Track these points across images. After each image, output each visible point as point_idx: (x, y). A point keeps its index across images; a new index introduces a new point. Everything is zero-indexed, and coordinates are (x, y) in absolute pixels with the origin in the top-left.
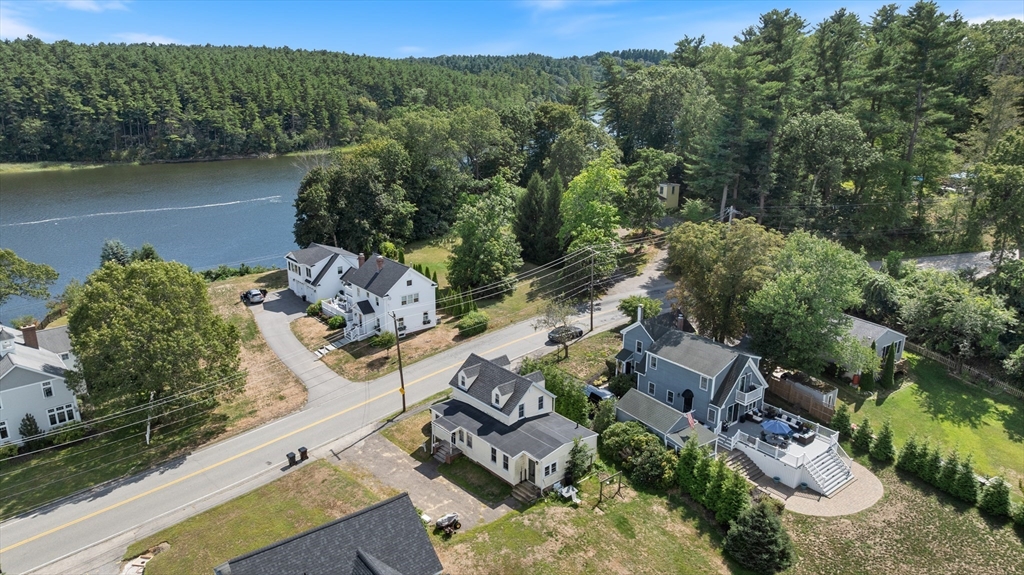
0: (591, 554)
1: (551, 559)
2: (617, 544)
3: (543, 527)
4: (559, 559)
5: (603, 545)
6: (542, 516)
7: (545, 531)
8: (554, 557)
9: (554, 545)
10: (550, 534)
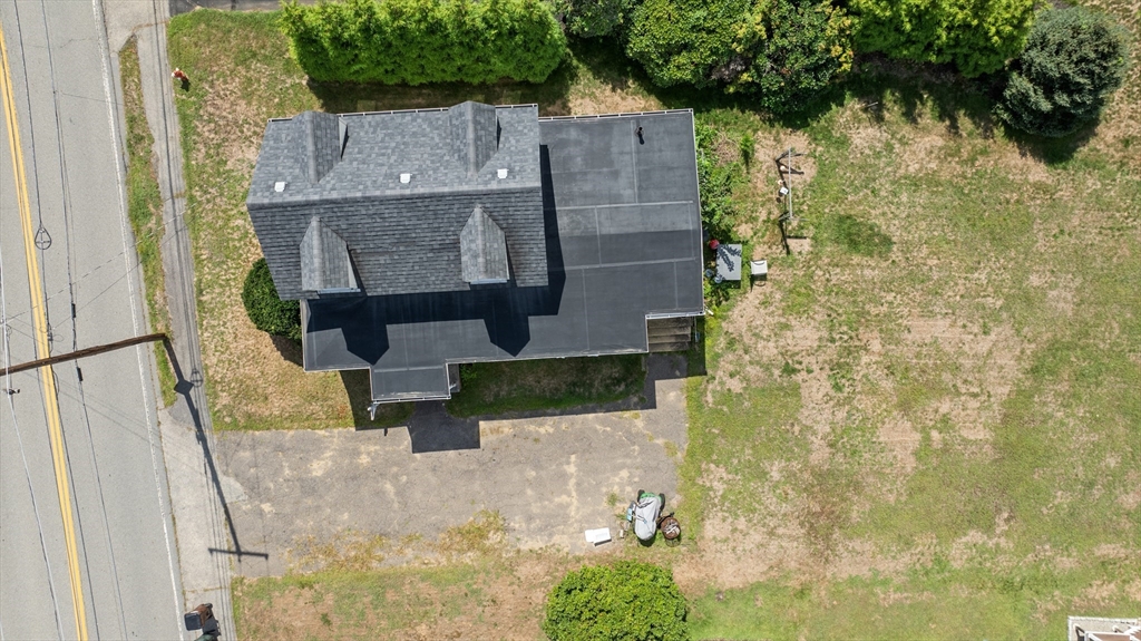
0: (876, 346)
1: (841, 414)
2: (887, 285)
3: (767, 368)
4: (848, 400)
5: (874, 311)
6: (738, 346)
7: (777, 372)
8: (838, 404)
9: (816, 387)
10: (789, 371)
